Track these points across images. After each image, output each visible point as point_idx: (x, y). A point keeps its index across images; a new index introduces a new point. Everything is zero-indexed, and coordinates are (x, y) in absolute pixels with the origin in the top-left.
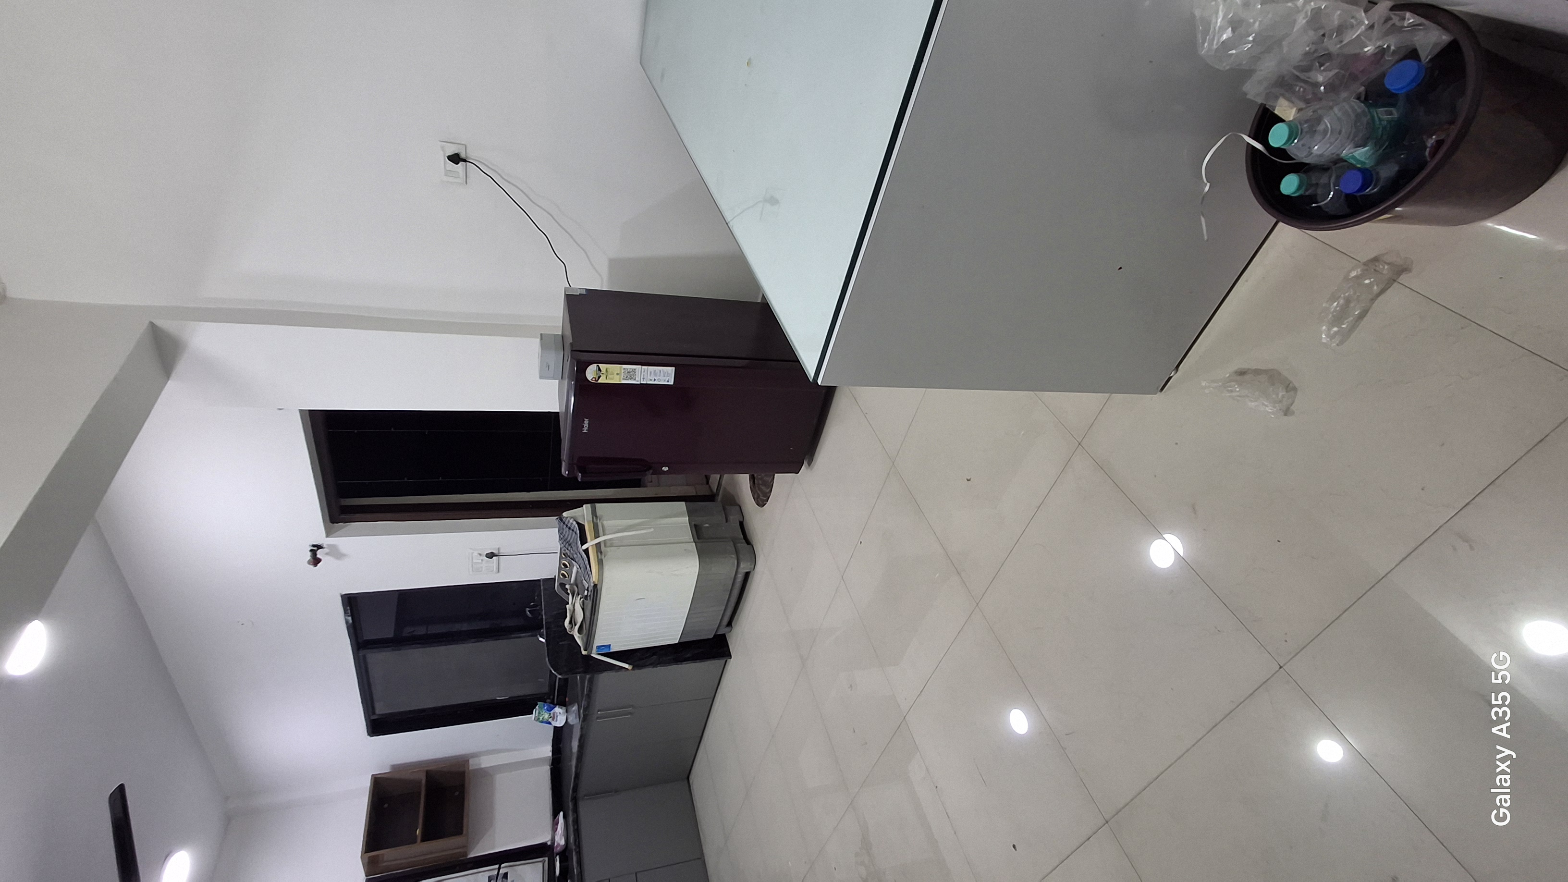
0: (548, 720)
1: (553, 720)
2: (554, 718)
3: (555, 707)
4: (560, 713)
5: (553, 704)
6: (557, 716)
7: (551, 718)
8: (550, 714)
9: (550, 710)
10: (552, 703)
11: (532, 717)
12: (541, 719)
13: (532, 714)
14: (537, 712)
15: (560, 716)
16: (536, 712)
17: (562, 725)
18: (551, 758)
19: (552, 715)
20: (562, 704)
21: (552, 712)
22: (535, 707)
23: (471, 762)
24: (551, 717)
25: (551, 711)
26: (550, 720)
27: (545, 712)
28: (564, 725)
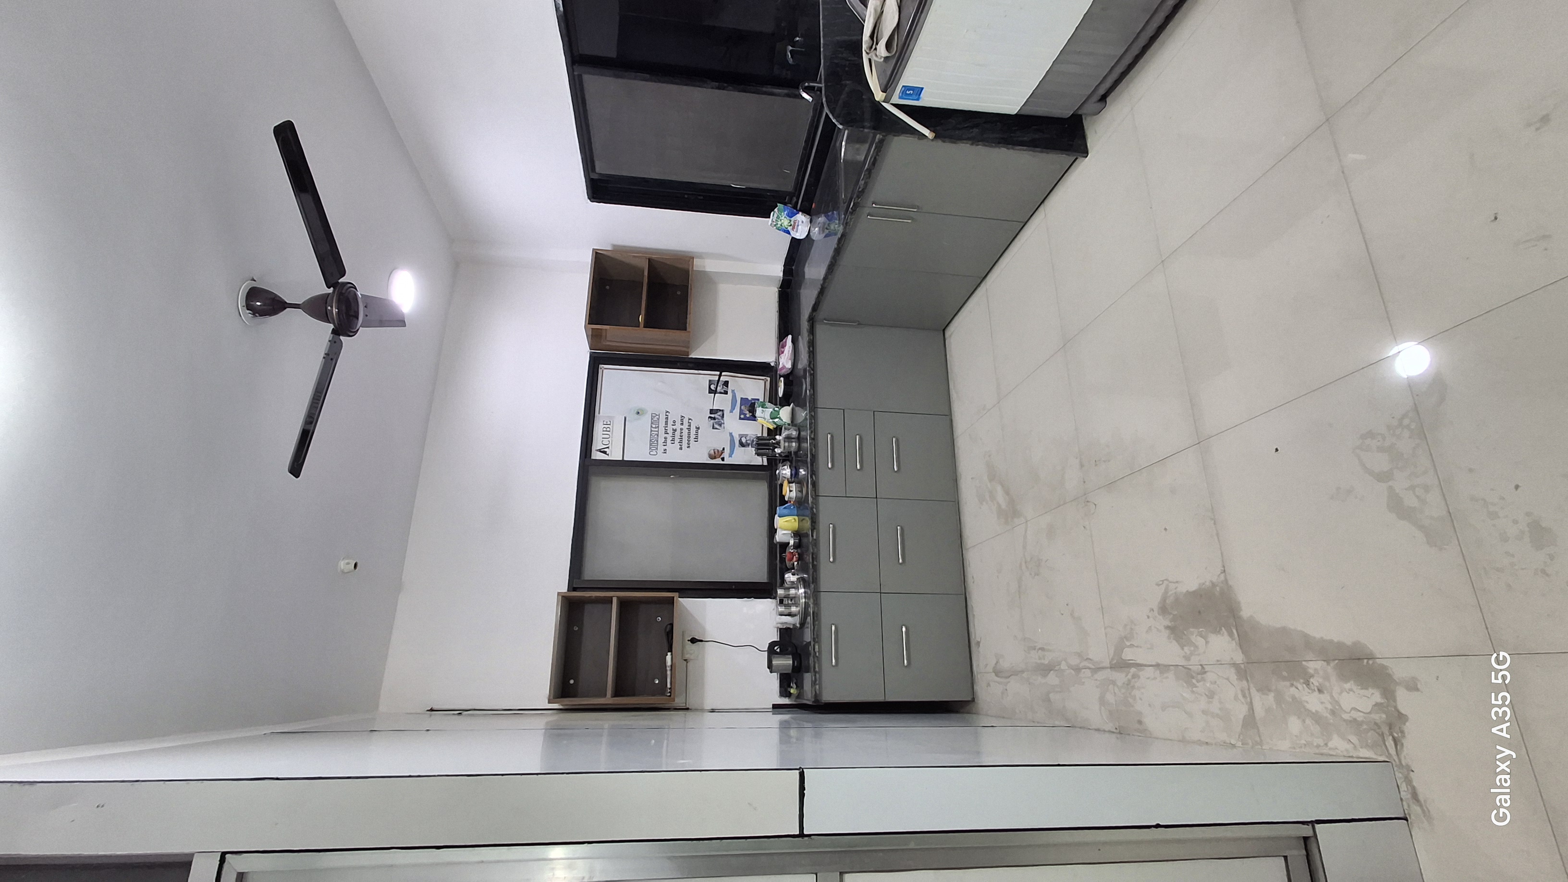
0: (787, 228)
1: (793, 229)
2: (794, 226)
3: (798, 213)
4: (803, 222)
5: (796, 209)
6: (798, 226)
7: (791, 227)
8: (791, 221)
9: (790, 215)
10: (795, 207)
11: (768, 221)
12: (779, 226)
13: (769, 217)
14: (776, 215)
15: (802, 225)
16: (774, 215)
17: (801, 238)
18: (782, 279)
19: (792, 223)
20: (807, 211)
21: (792, 219)
22: (773, 210)
23: (696, 262)
24: (791, 225)
25: (792, 217)
26: (790, 228)
27: (785, 217)
28: (804, 239)
